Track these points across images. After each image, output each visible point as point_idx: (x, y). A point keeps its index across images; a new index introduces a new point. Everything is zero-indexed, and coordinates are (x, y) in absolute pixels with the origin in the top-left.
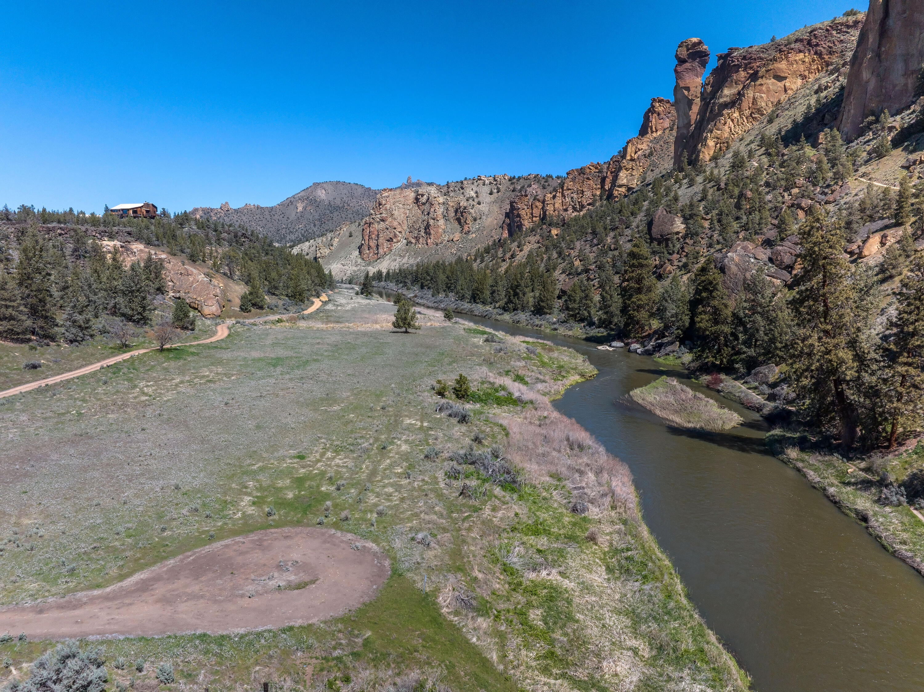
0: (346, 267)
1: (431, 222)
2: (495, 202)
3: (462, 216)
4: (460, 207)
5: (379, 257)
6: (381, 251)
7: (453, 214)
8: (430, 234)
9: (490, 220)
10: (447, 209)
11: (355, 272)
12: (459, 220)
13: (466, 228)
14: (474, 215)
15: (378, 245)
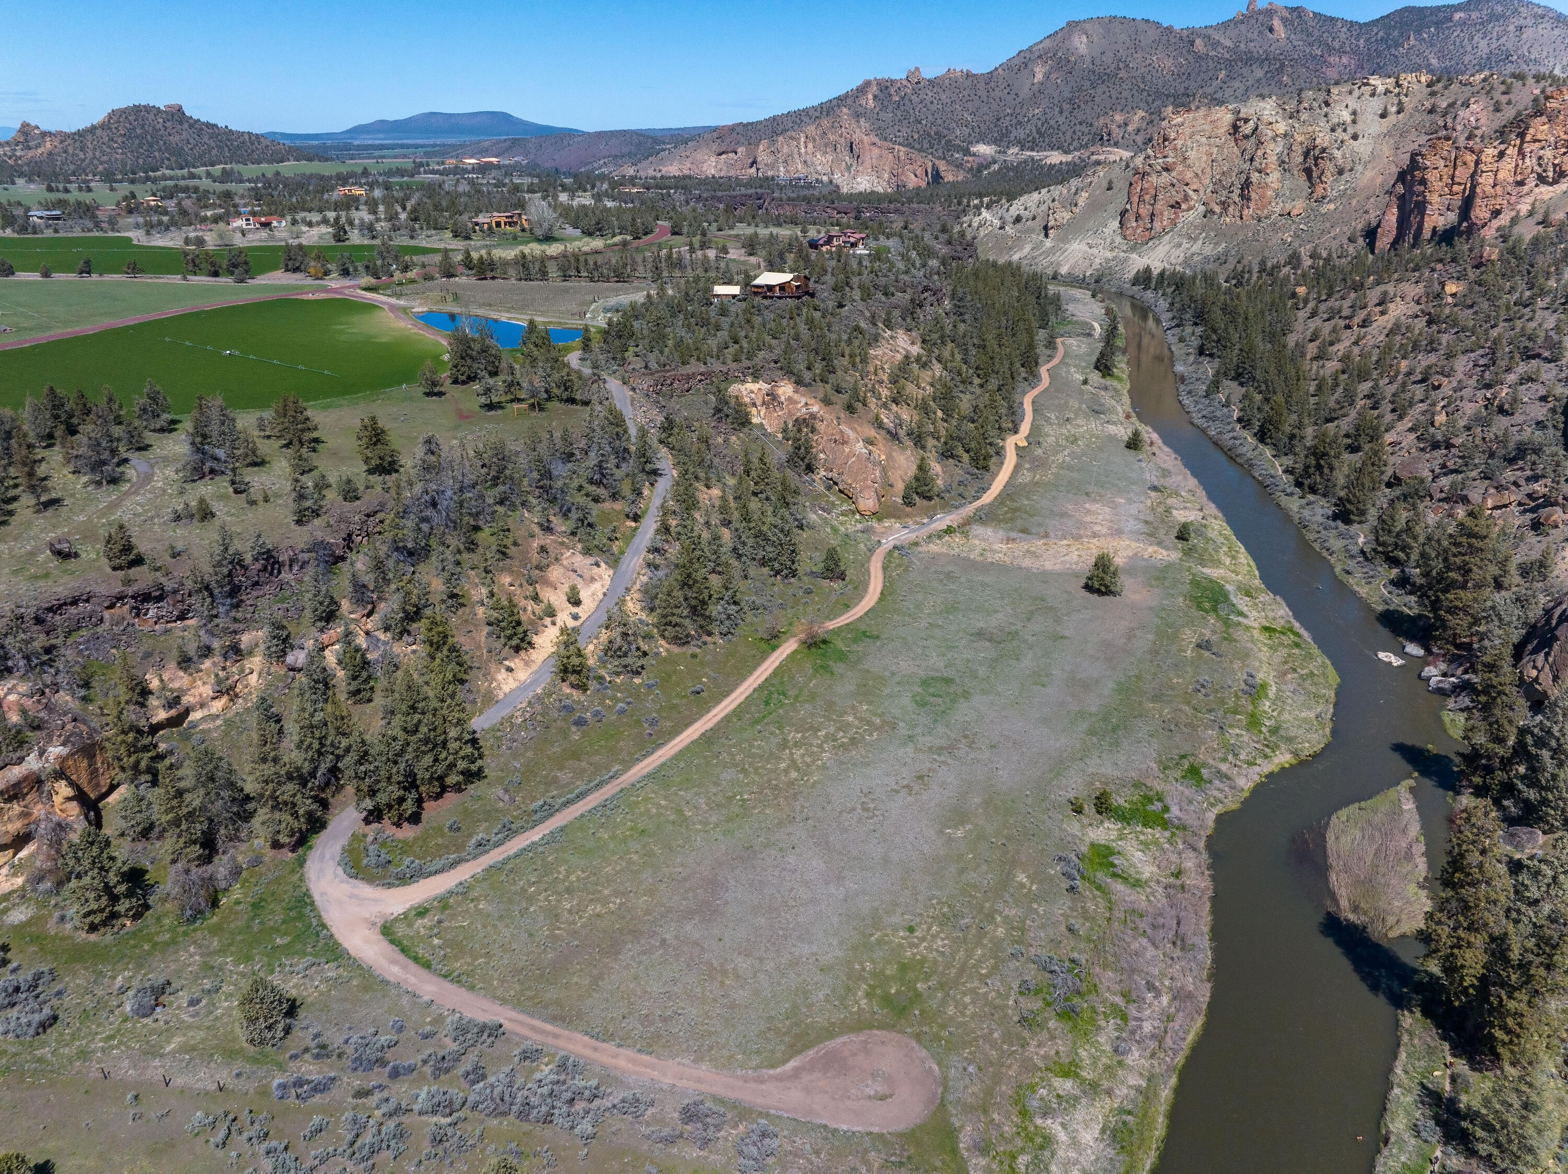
0: (1094, 251)
1: (1255, 176)
2: (1388, 134)
3: (1316, 165)
4: (1315, 147)
5: (1151, 237)
6: (1157, 225)
7: (1301, 159)
8: (1249, 199)
9: (1369, 174)
10: (1290, 149)
11: (1107, 260)
12: (1308, 172)
13: (1319, 191)
14: (1340, 162)
15: (1153, 214)
